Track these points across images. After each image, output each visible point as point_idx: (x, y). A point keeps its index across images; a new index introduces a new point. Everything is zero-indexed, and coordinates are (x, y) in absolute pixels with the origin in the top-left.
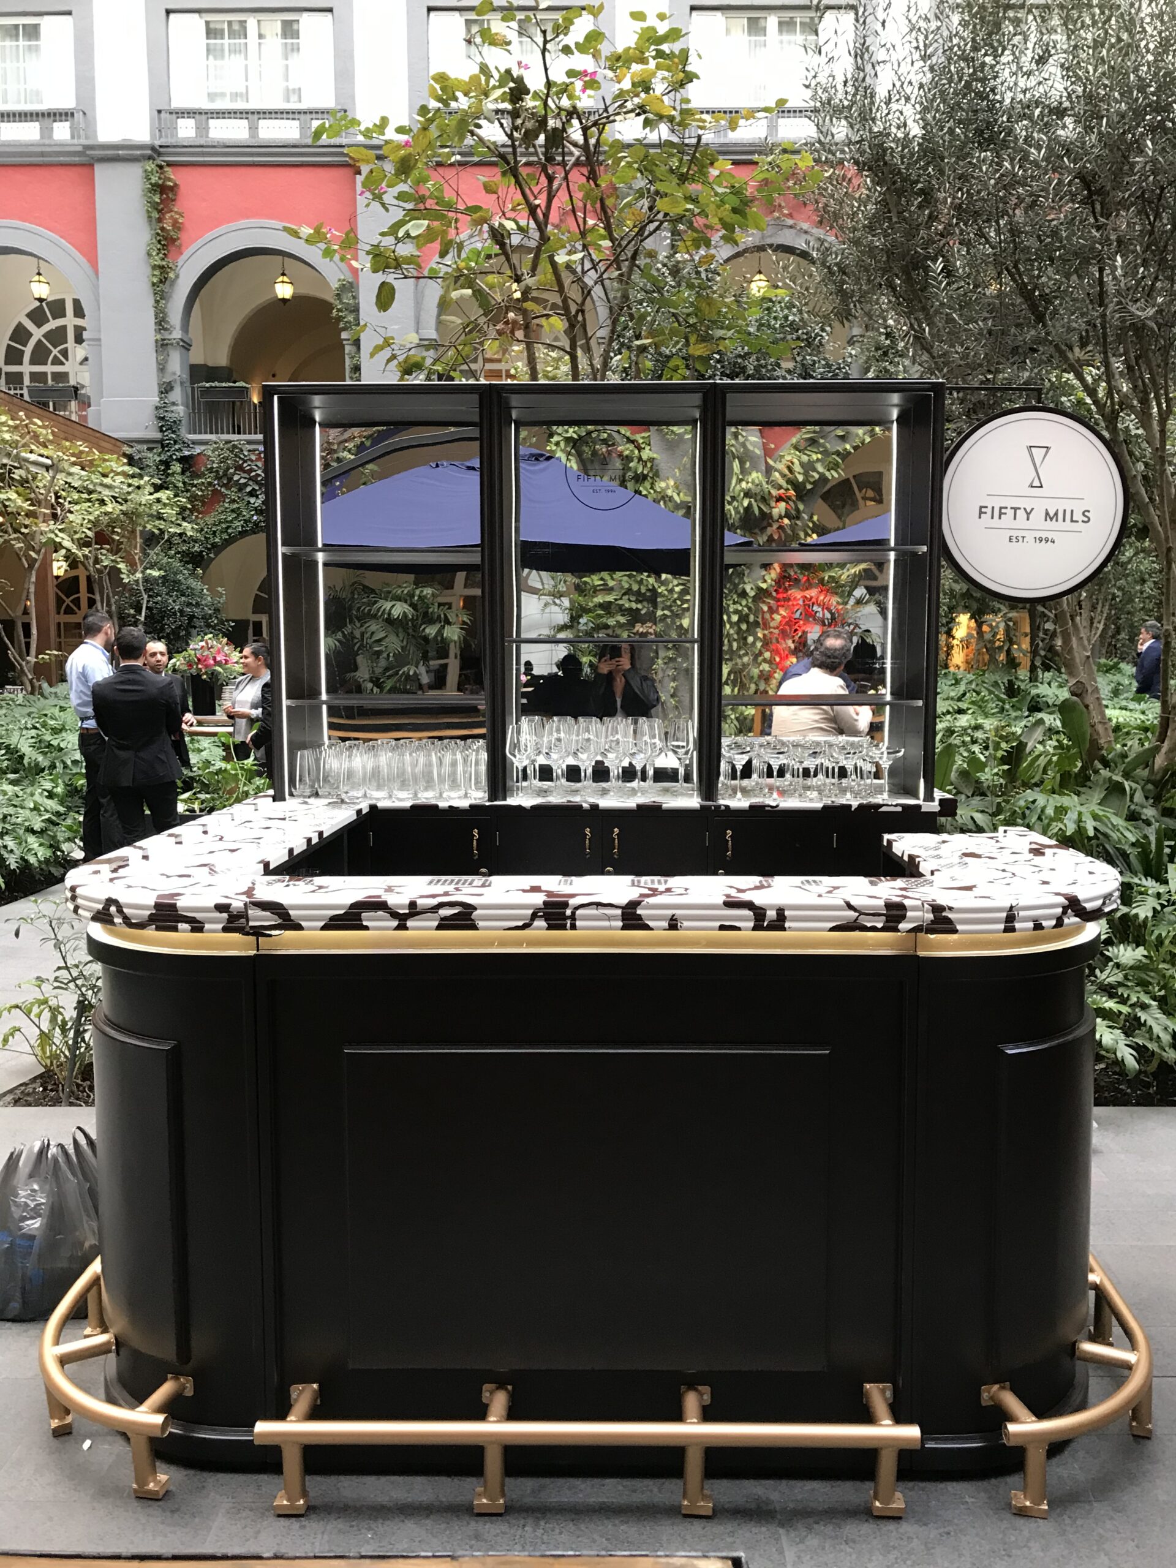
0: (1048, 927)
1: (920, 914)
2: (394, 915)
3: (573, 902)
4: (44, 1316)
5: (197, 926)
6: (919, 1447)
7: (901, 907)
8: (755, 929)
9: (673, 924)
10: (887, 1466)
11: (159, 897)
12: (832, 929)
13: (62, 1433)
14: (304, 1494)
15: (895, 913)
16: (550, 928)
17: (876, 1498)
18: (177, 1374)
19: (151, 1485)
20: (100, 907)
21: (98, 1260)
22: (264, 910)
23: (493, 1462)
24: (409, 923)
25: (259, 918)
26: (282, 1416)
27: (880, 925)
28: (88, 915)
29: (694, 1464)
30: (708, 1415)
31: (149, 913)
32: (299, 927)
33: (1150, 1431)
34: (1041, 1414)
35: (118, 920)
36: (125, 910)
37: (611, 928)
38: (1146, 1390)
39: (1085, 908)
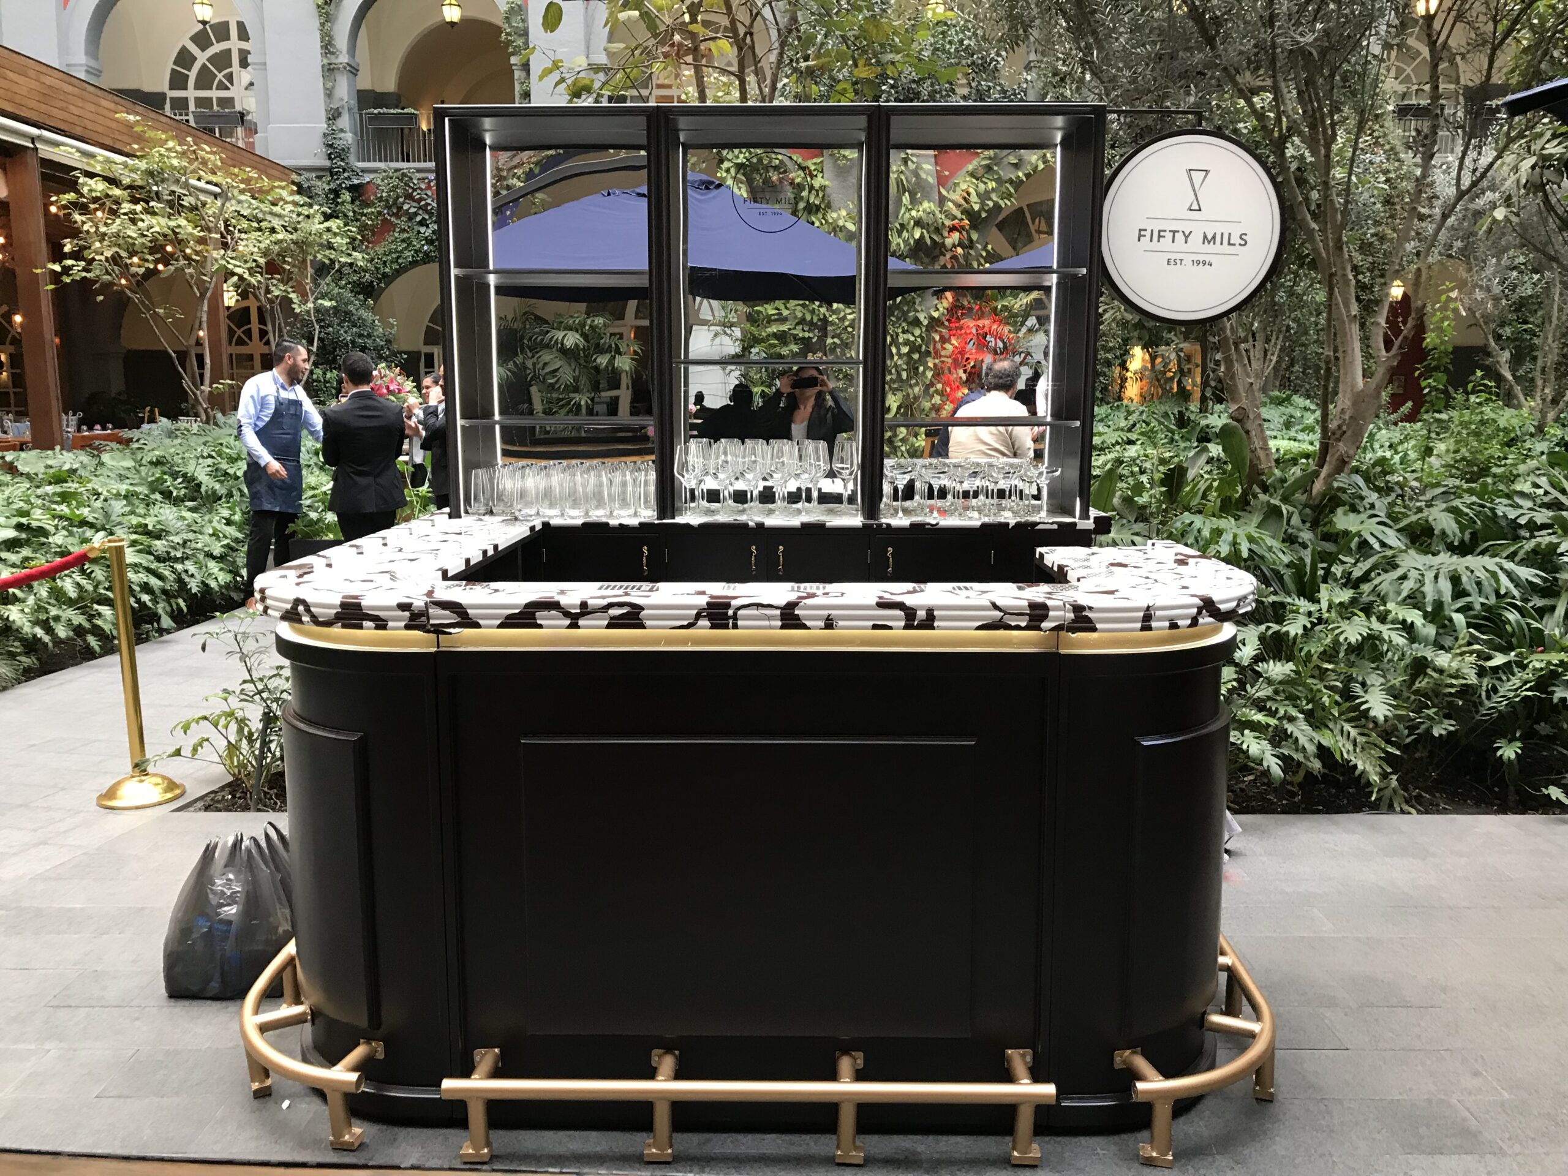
0: (1183, 627)
1: (1062, 613)
2: (567, 614)
3: (735, 603)
4: (240, 995)
5: (381, 624)
6: (1054, 1102)
7: (1044, 607)
8: (906, 627)
9: (829, 624)
10: (1025, 1122)
11: (344, 597)
12: (979, 628)
13: (263, 1094)
14: (488, 1144)
15: (1037, 613)
16: (713, 627)
17: (1014, 1149)
18: (368, 1040)
19: (347, 1137)
20: (289, 606)
21: (293, 942)
22: (443, 609)
23: (662, 1117)
24: (581, 622)
25: (440, 617)
26: (467, 1074)
27: (1023, 624)
28: (278, 614)
29: (847, 1120)
30: (860, 1076)
31: (334, 611)
32: (477, 625)
33: (1272, 1094)
34: (1168, 1073)
35: (306, 619)
36: (312, 609)
37: (770, 627)
38: (1269, 1054)
39: (1219, 609)
